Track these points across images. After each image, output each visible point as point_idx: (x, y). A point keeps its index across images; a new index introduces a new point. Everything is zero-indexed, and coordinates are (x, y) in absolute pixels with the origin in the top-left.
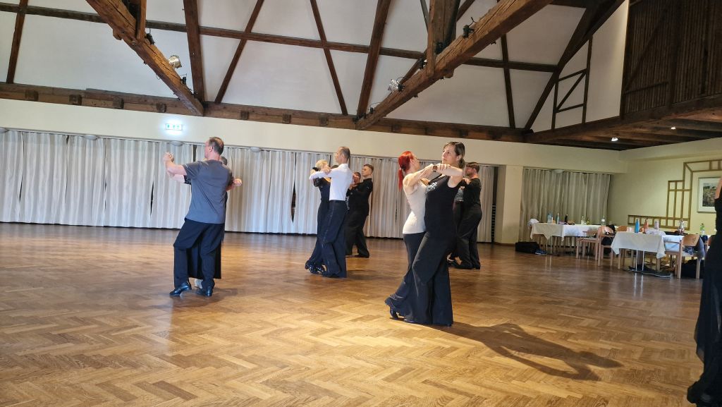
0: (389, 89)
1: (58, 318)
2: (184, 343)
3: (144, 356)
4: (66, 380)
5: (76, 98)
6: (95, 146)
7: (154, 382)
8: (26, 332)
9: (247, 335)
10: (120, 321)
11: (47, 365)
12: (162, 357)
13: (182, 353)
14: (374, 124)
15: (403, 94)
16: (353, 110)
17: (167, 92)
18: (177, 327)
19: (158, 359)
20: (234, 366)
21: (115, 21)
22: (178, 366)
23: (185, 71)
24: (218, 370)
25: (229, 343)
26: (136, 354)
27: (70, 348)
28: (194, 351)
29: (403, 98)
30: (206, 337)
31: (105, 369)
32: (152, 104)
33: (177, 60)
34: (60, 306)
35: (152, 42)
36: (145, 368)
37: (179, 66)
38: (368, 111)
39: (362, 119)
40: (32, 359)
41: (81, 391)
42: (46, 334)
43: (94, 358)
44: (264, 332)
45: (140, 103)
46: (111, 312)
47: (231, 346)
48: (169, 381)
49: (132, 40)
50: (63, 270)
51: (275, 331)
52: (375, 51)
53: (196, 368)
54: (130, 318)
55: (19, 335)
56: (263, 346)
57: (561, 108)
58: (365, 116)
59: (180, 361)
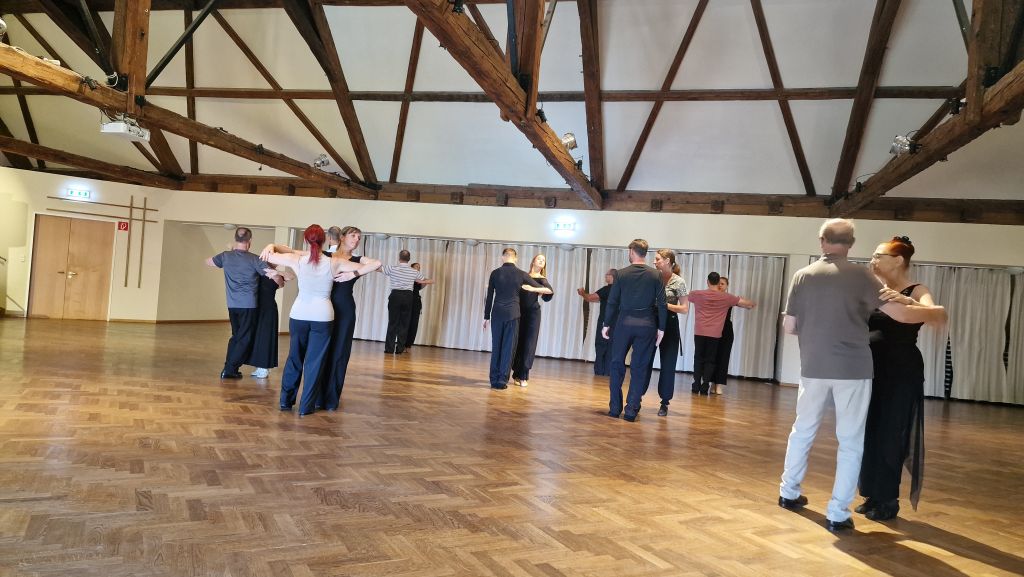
0: (892, 150)
1: (433, 462)
2: (573, 516)
3: (525, 524)
4: (439, 541)
5: (458, 196)
6: (475, 252)
7: (537, 563)
8: (401, 474)
9: (657, 518)
10: (498, 474)
11: (421, 519)
12: (547, 530)
13: (572, 528)
14: (864, 207)
15: (918, 158)
16: (824, 186)
17: (557, 181)
18: (565, 492)
19: (541, 532)
20: (641, 562)
21: (504, 99)
22: (566, 546)
23: (581, 153)
24: (619, 562)
25: (632, 526)
26: (516, 520)
27: (444, 501)
28: (585, 529)
29: (917, 164)
30: (601, 511)
31: (482, 534)
32: (539, 198)
33: (572, 139)
34: (434, 446)
35: (543, 120)
36: (525, 541)
37: (574, 146)
38: (852, 188)
39: (841, 200)
40: (404, 509)
41: (455, 558)
42: (419, 480)
43: (469, 518)
44: (682, 517)
45: (526, 197)
46: (488, 461)
47: (635, 531)
48: (555, 565)
49: (521, 119)
50: (439, 403)
51: (699, 519)
52: (867, 92)
53: (589, 554)
54: (509, 472)
55: (394, 477)
56: (681, 538)
58: (847, 196)
59: (570, 540)
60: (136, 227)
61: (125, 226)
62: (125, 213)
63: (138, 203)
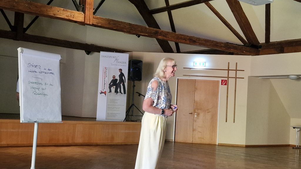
60: (231, 82)
61: (225, 82)
62: (225, 74)
63: (232, 67)
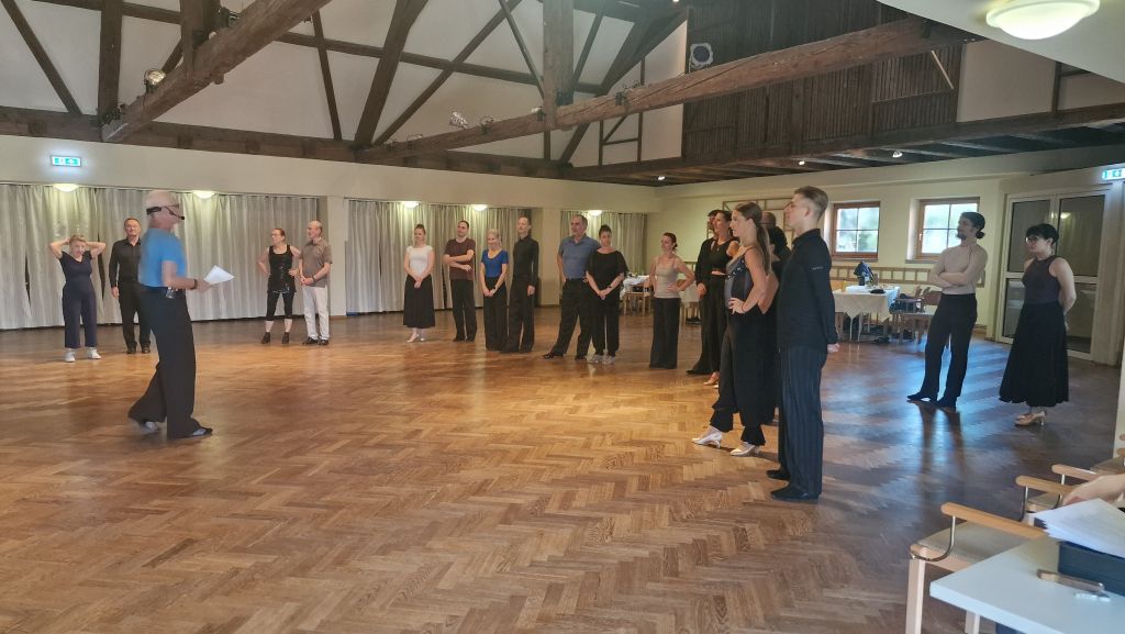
16: (349, 133)
52: (391, 55)
57: (610, 140)
